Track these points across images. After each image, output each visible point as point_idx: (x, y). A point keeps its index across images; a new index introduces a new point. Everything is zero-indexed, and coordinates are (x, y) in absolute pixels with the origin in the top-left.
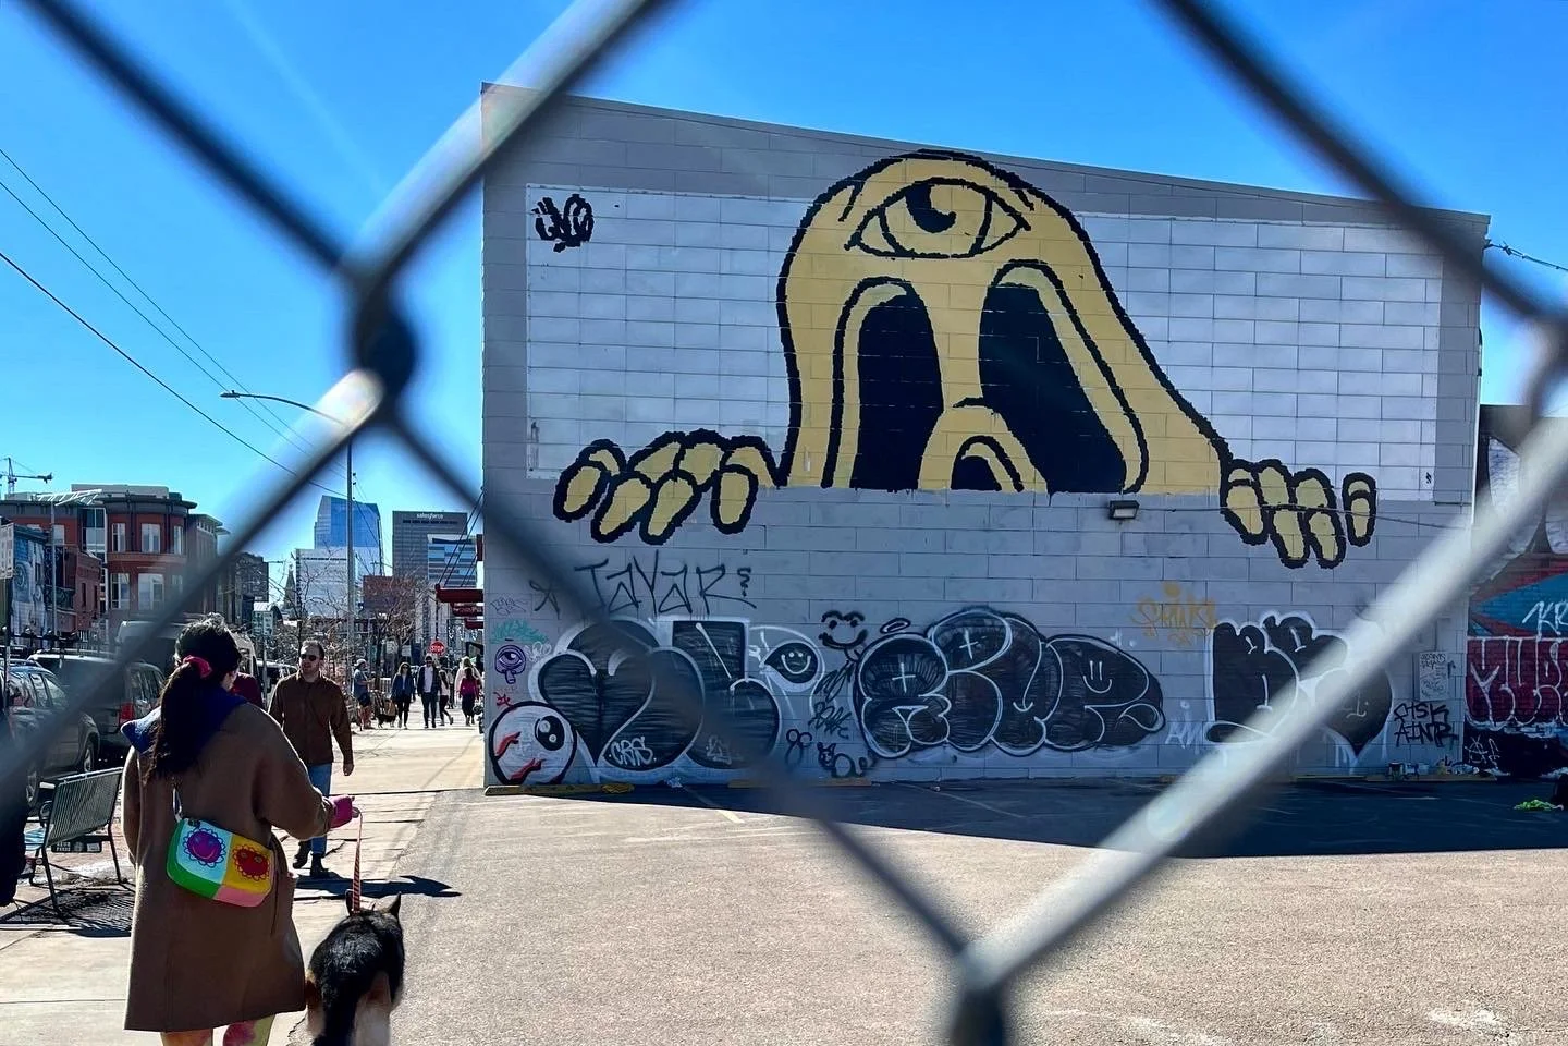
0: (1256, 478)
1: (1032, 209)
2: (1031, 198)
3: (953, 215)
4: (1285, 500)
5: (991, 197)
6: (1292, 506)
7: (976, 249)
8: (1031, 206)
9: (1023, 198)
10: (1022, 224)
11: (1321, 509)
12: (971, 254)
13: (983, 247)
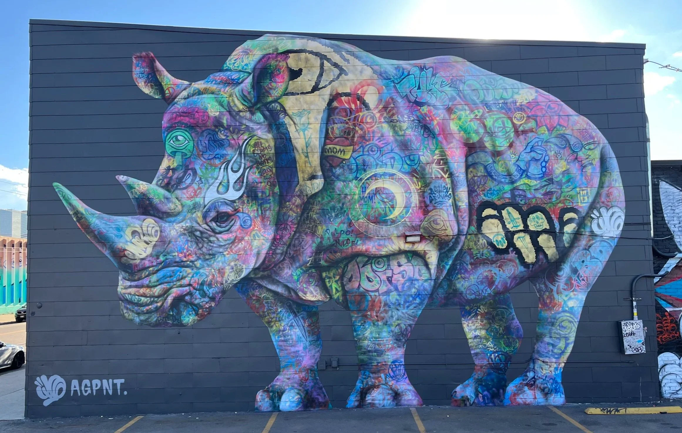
0: (501, 213)
1: (349, 63)
2: (348, 57)
3: (301, 70)
4: (521, 227)
5: (323, 57)
6: (526, 229)
7: (315, 89)
8: (348, 61)
9: (342, 57)
10: (342, 71)
11: (545, 231)
12: (313, 91)
13: (320, 87)
